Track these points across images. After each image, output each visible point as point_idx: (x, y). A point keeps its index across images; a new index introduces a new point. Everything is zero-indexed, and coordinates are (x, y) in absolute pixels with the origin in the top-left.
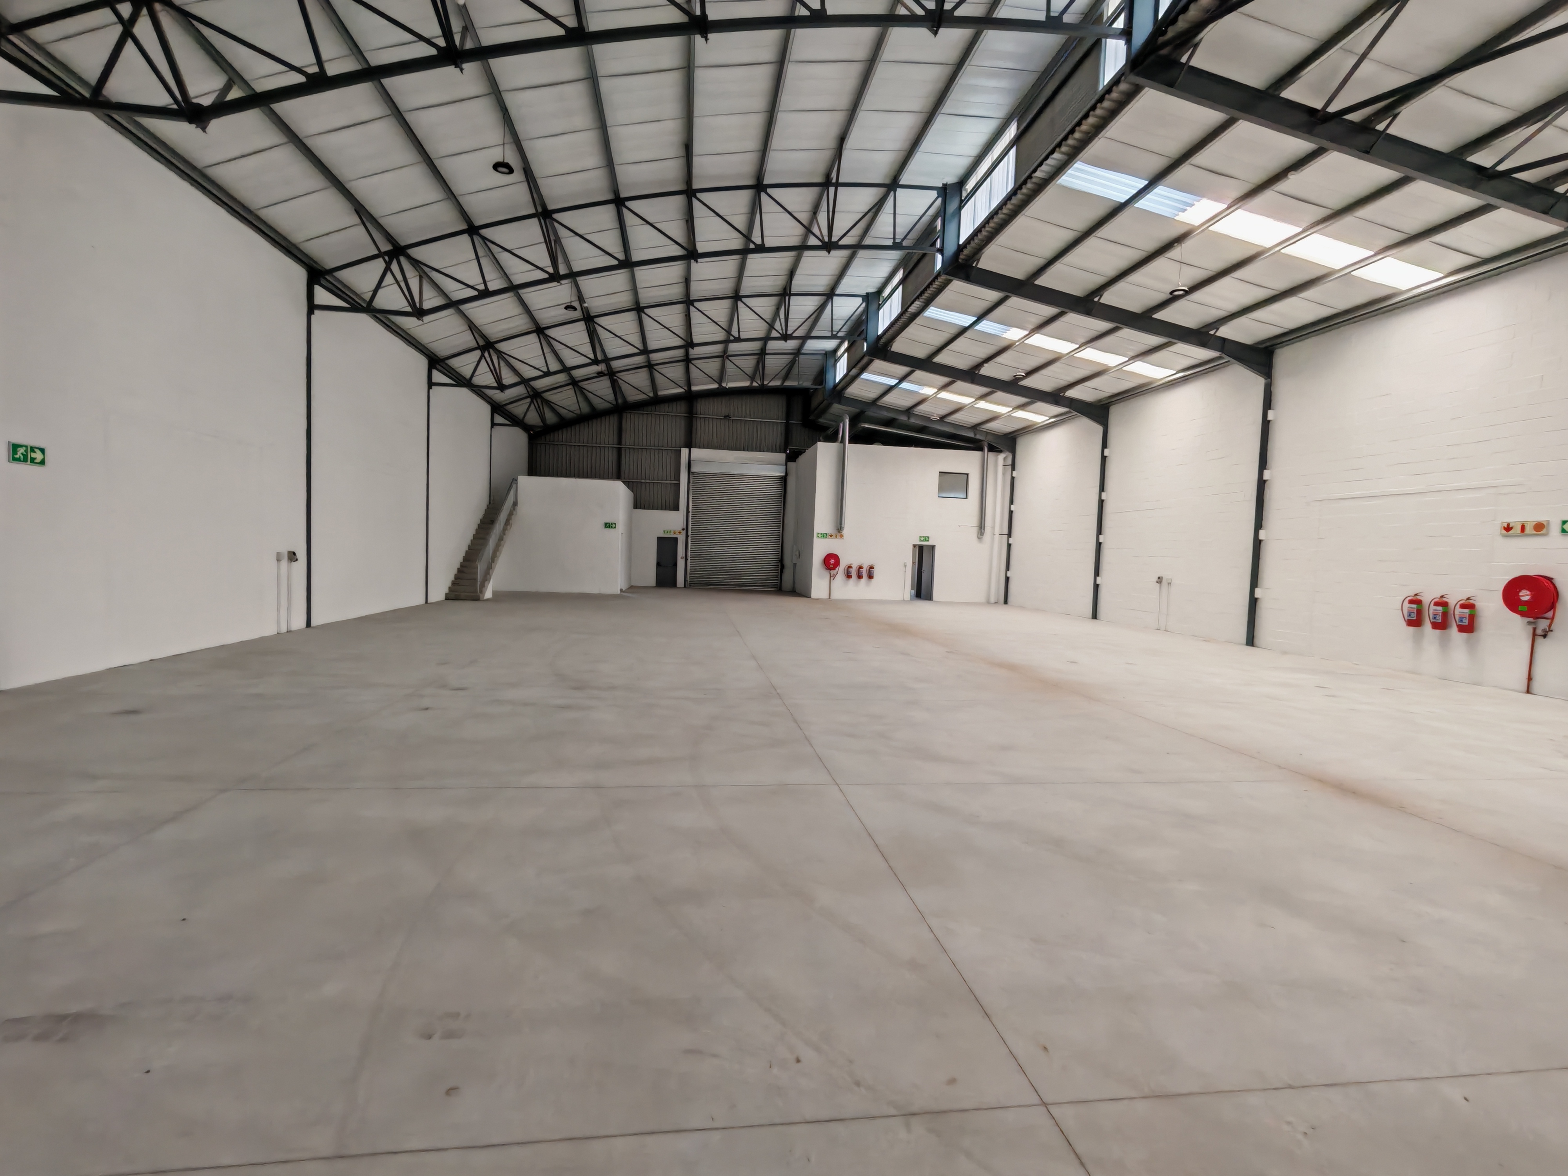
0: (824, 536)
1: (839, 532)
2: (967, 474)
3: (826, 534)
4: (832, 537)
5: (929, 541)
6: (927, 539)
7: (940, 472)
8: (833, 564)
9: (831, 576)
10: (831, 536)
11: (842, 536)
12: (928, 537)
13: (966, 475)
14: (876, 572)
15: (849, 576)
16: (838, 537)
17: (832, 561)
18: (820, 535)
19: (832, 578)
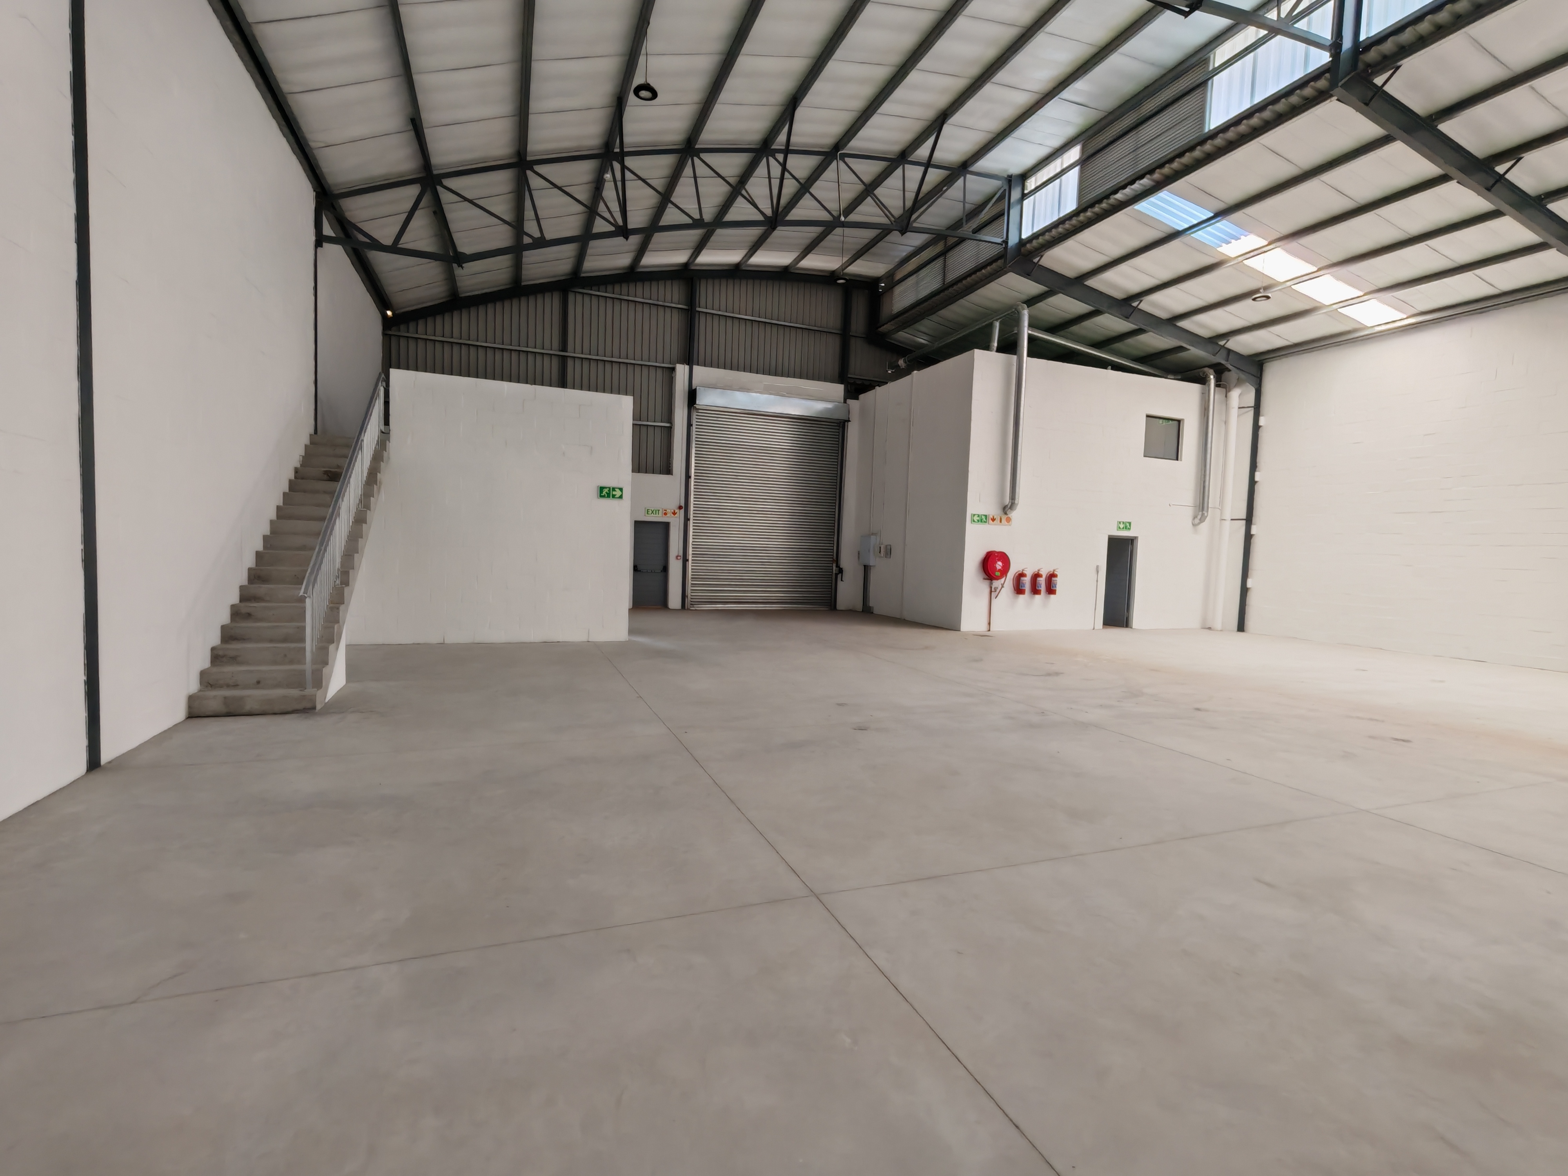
0: (983, 519)
1: (1006, 514)
2: (1179, 422)
3: (986, 516)
4: (995, 522)
5: (1129, 529)
6: (1127, 526)
7: (1148, 416)
8: (999, 570)
9: (991, 592)
10: (993, 520)
11: (1009, 520)
12: (1130, 523)
13: (1176, 422)
14: (1060, 583)
15: (1019, 590)
16: (1004, 520)
17: (999, 565)
18: (976, 518)
19: (994, 594)
